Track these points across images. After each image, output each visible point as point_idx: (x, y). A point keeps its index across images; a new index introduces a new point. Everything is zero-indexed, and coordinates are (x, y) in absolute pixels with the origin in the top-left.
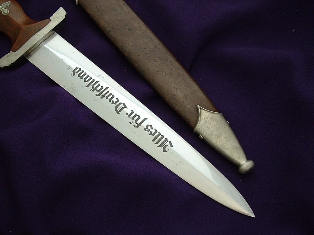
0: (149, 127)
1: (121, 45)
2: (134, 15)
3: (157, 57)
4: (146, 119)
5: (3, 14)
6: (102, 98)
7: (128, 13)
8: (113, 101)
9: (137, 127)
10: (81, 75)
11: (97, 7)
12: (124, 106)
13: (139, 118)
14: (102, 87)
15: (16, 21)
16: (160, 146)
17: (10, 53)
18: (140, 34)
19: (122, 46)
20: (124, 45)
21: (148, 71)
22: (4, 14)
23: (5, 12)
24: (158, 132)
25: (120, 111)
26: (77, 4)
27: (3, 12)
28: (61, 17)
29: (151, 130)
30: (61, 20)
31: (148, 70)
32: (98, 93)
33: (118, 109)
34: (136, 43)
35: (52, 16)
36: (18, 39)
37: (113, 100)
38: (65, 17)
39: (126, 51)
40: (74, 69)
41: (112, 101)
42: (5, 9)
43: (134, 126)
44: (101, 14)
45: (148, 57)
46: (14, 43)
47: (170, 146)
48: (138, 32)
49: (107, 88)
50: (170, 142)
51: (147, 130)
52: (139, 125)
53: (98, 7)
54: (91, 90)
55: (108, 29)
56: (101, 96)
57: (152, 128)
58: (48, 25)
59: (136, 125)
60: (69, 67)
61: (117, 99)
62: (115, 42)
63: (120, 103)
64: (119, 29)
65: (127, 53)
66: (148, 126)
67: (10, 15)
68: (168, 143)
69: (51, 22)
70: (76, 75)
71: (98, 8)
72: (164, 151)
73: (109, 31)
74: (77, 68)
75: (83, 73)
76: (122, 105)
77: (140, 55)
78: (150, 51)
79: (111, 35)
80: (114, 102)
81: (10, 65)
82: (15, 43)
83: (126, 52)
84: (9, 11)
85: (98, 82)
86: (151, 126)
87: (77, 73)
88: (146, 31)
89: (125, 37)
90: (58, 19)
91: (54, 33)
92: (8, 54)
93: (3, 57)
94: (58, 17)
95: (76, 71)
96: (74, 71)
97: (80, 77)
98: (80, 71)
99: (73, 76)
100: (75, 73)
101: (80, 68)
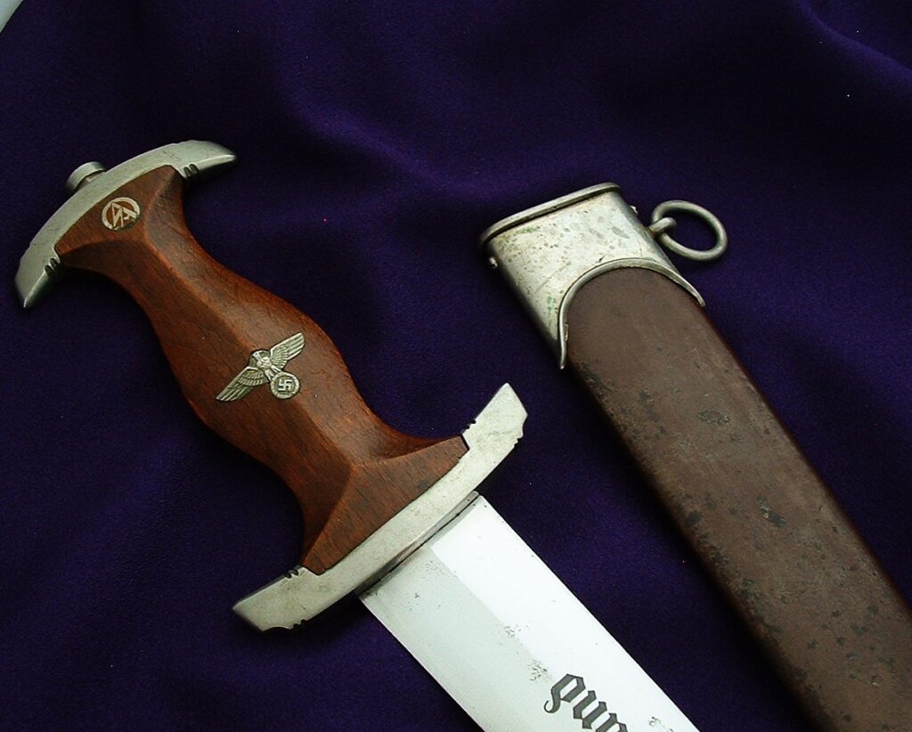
1: (741, 587)
2: (784, 447)
3: (880, 660)
5: (276, 393)
7: (766, 437)
10: (586, 712)
11: (644, 396)
15: (327, 431)
17: (297, 574)
18: (815, 545)
19: (744, 592)
20: (753, 589)
21: (844, 722)
22: (279, 396)
23: (284, 384)
26: (562, 367)
27: (277, 382)
28: (508, 432)
30: (507, 446)
31: (848, 718)
34: (802, 588)
35: (472, 426)
36: (335, 520)
38: (522, 434)
39: (761, 619)
40: (558, 680)
42: (283, 370)
44: (663, 431)
45: (848, 656)
46: (317, 534)
48: (807, 533)
53: (649, 397)
55: (690, 508)
58: (455, 470)
60: (539, 671)
62: (718, 570)
64: (733, 512)
65: (767, 626)
67: (304, 403)
69: (469, 452)
70: (567, 708)
71: (649, 401)
73: (695, 517)
74: (568, 678)
75: (594, 706)
77: (814, 643)
78: (855, 628)
79: (705, 536)
81: (295, 625)
82: (322, 534)
83: (763, 622)
84: (297, 384)
87: (568, 698)
88: (835, 530)
89: (758, 554)
90: (496, 440)
91: (476, 498)
92: (290, 577)
93: (268, 588)
94: (496, 433)
95: (564, 693)
96: (555, 691)
97: (581, 721)
98: (583, 692)
99: (552, 711)
100: (562, 702)
101: (580, 680)
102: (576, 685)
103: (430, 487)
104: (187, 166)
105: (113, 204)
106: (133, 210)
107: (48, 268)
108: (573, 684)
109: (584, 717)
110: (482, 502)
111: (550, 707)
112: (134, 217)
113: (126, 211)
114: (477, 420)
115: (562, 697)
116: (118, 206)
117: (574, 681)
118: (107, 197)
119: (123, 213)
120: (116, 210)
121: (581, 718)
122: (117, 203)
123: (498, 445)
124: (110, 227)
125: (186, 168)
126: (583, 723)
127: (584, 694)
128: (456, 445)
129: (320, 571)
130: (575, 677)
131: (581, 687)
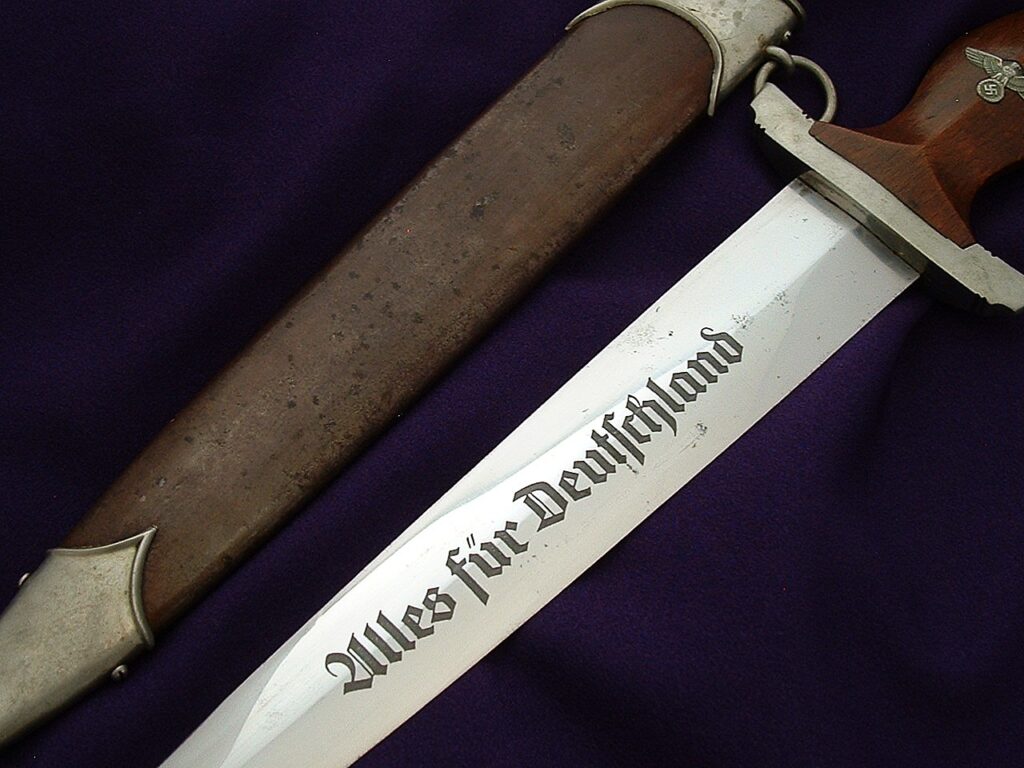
0: (442, 607)
4: (483, 597)
6: (595, 435)
8: (575, 476)
9: (450, 563)
12: (548, 515)
13: (490, 572)
14: (647, 438)
16: (354, 643)
17: (807, 118)
24: (417, 641)
25: (529, 502)
29: (428, 614)
32: (617, 423)
33: (540, 495)
37: (582, 475)
40: (736, 340)
41: (577, 471)
43: (456, 552)
47: (350, 681)
49: (640, 457)
50: (367, 684)
51: (433, 597)
52: (456, 569)
54: (631, 399)
56: (602, 432)
57: (437, 617)
58: (937, 235)
59: (457, 559)
60: (743, 320)
61: (587, 492)
63: (563, 504)
66: (451, 603)
68: (362, 674)
72: (332, 658)
74: (738, 348)
75: (713, 371)
76: (557, 510)
80: (571, 482)
85: (672, 423)
86: (448, 616)
87: (717, 347)
90: (978, 275)
91: (917, 271)
92: (804, 114)
94: (986, 276)
95: (722, 343)
96: (724, 336)
97: (695, 359)
98: (725, 361)
99: (702, 333)
100: (713, 343)
101: (738, 358)
103: (914, 212)
108: (733, 352)
111: (706, 332)
114: (996, 258)
115: (718, 342)
117: (736, 354)
121: (698, 358)
123: (974, 278)
126: (694, 361)
127: (723, 362)
128: (964, 237)
129: (812, 133)
130: (741, 354)
131: (731, 359)
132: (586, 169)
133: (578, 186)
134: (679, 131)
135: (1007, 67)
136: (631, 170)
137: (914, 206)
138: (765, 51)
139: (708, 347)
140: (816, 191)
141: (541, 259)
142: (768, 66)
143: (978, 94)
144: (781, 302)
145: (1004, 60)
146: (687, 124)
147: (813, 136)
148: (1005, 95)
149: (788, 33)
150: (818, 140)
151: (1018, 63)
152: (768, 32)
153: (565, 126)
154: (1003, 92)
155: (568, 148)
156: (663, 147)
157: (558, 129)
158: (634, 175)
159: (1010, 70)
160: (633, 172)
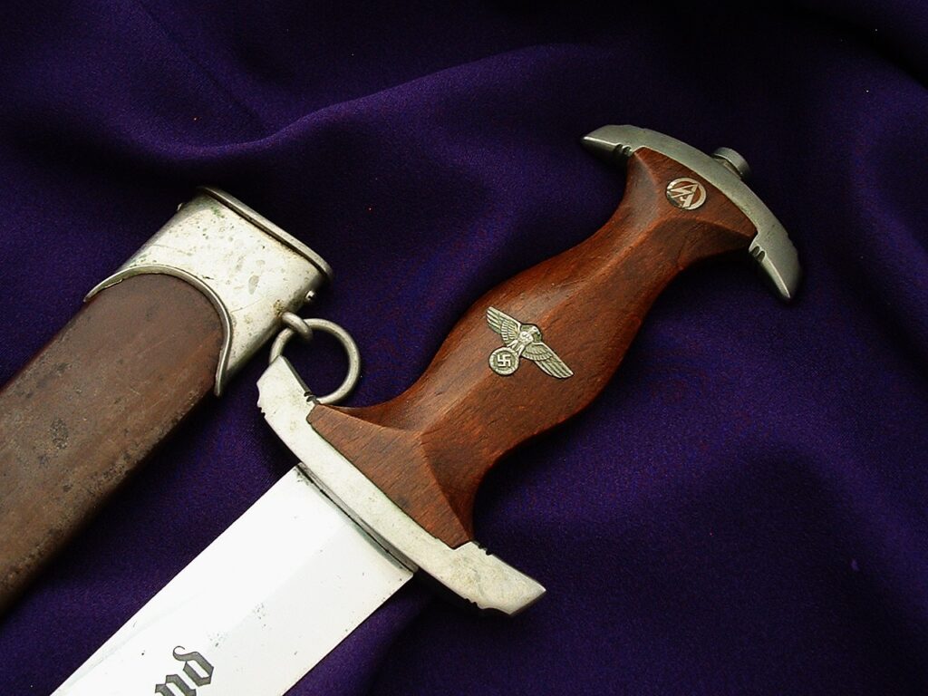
5: (494, 353)
17: (308, 401)
22: (492, 357)
23: (504, 360)
27: (506, 352)
28: (482, 592)
30: (464, 590)
35: (483, 552)
38: (482, 607)
40: (206, 658)
42: (521, 356)
58: (426, 536)
60: (216, 638)
69: (449, 549)
74: (209, 668)
84: (507, 373)
87: (188, 669)
90: (469, 578)
91: (410, 570)
92: (305, 395)
93: (295, 379)
94: (478, 578)
95: (193, 664)
96: (195, 656)
97: (163, 682)
98: (194, 684)
99: (174, 653)
100: (184, 663)
101: (208, 681)
102: (202, 677)
104: (761, 249)
105: (696, 185)
106: (692, 203)
107: (619, 146)
108: (203, 674)
109: (167, 685)
110: (406, 577)
111: (179, 652)
112: (685, 205)
113: (690, 198)
114: (492, 557)
115: (189, 663)
116: (694, 190)
117: (206, 675)
118: (702, 178)
119: (687, 195)
120: (689, 189)
121: (167, 682)
122: (698, 188)
123: (464, 581)
124: (669, 188)
125: (757, 248)
126: (161, 685)
127: (192, 685)
128: (456, 535)
129: (310, 420)
130: (210, 676)
131: (200, 681)
132: (76, 469)
133: (66, 489)
134: (180, 418)
135: (525, 333)
136: (122, 466)
137: (403, 504)
138: (281, 318)
139: (177, 668)
140: (312, 482)
141: (22, 572)
142: (286, 334)
143: (490, 367)
144: (259, 614)
145: (522, 324)
146: (189, 409)
147: (309, 423)
148: (519, 364)
149: (311, 294)
150: (314, 429)
151: (536, 326)
152: (286, 297)
153: (60, 421)
154: (517, 362)
155: (60, 446)
156: (162, 437)
157: (53, 426)
158: (127, 472)
159: (528, 335)
160: (126, 469)
